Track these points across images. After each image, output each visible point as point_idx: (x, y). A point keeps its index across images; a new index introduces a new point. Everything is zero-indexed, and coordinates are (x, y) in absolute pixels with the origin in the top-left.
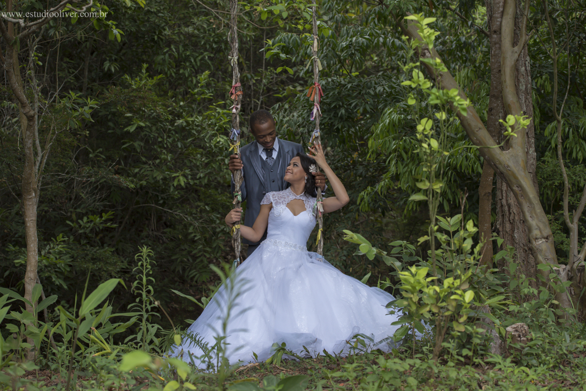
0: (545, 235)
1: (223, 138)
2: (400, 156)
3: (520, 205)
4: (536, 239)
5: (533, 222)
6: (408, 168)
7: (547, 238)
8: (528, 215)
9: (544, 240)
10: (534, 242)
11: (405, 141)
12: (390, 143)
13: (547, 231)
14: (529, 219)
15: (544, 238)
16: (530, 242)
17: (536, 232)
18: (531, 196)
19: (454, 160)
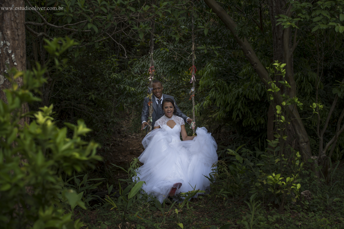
0: (306, 141)
1: (116, 75)
2: (216, 89)
3: (293, 126)
4: (302, 143)
5: (300, 135)
6: (221, 95)
7: (307, 142)
8: (297, 131)
9: (305, 144)
10: (301, 144)
11: (219, 81)
12: (211, 82)
13: (307, 139)
14: (298, 133)
15: (305, 143)
16: (298, 144)
17: (301, 140)
18: (299, 122)
19: (245, 92)
